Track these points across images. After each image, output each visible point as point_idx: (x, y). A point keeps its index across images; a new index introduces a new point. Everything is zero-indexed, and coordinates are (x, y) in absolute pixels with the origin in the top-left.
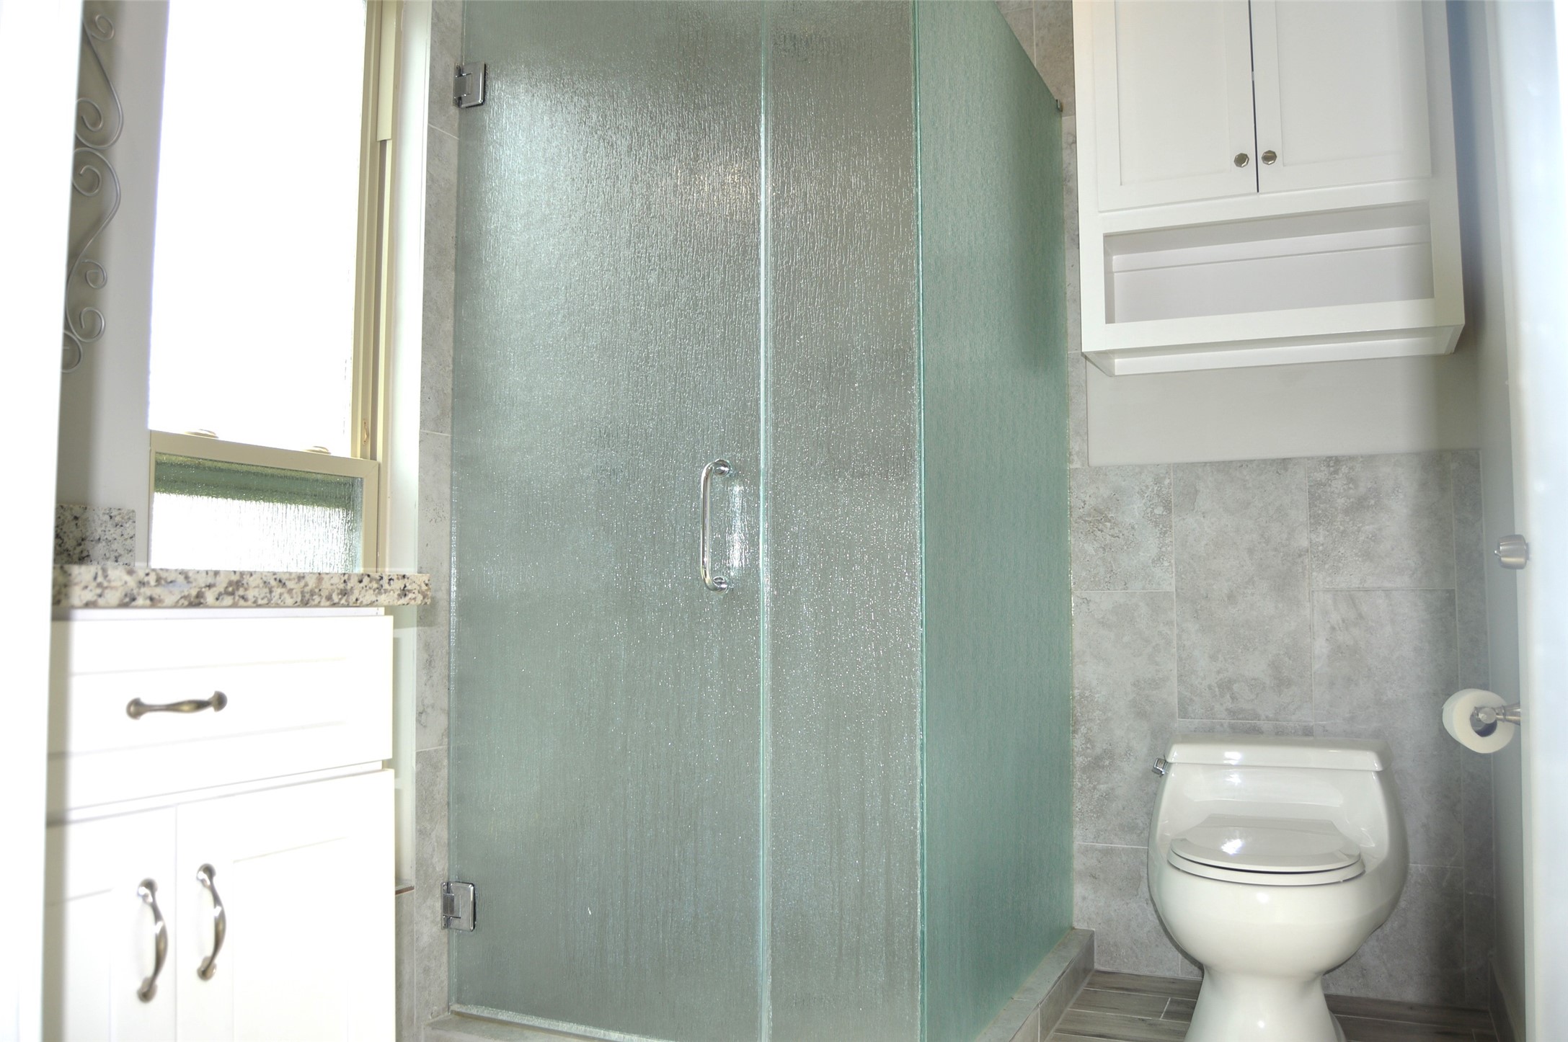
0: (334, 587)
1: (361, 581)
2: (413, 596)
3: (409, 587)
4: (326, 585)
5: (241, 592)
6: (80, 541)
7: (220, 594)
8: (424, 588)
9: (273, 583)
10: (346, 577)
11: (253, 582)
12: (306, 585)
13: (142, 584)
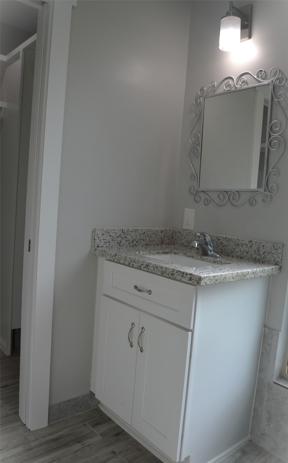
0: (170, 272)
1: (177, 272)
2: (194, 281)
3: (192, 278)
4: (168, 271)
5: (148, 267)
6: (264, 253)
7: (144, 267)
8: (198, 280)
9: (155, 267)
10: (173, 270)
11: (151, 266)
12: (163, 270)
13: (131, 261)
